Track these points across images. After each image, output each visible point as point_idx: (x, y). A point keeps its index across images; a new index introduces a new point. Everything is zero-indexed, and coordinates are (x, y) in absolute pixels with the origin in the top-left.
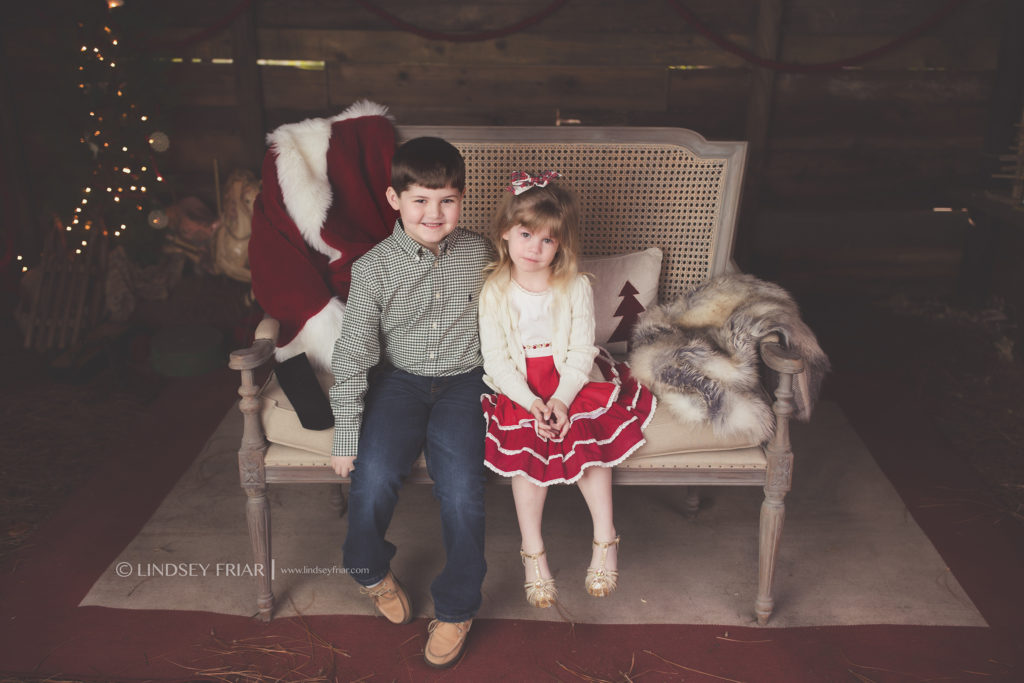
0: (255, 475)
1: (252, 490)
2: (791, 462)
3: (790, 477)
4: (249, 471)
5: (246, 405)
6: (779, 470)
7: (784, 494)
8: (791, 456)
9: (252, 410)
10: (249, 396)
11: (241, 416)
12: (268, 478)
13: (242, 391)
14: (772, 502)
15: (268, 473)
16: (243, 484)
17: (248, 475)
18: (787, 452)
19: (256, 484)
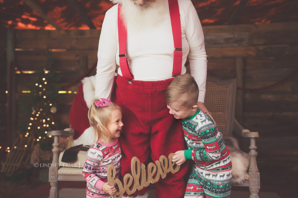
0: (54, 177)
1: (52, 183)
2: (259, 175)
3: (259, 183)
4: (52, 175)
5: (55, 150)
6: (254, 180)
7: (258, 191)
8: (259, 173)
9: (56, 152)
10: (56, 146)
11: (52, 153)
12: (59, 178)
13: (54, 145)
14: (254, 194)
15: (59, 176)
16: (50, 181)
17: (51, 177)
18: (257, 172)
19: (54, 180)
